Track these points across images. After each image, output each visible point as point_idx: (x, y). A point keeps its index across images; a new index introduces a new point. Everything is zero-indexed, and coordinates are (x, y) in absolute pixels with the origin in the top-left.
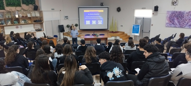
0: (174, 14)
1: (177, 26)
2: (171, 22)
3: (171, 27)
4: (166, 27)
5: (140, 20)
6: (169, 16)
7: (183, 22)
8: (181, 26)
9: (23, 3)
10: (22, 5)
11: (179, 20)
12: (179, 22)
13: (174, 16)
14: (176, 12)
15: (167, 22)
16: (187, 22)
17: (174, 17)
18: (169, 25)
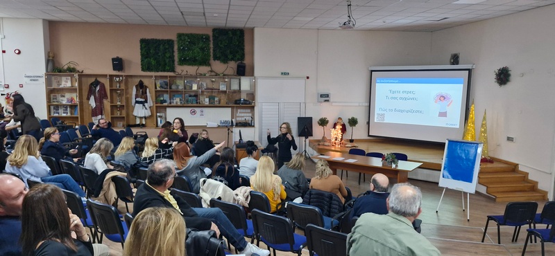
9: (216, 58)
10: (212, 61)
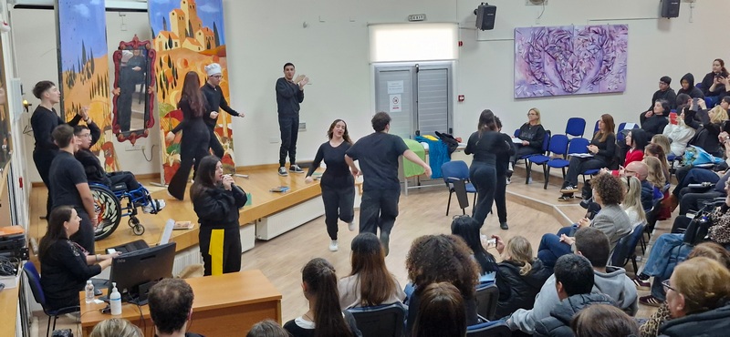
0: (541, 42)
1: (554, 90)
2: (533, 74)
3: (534, 97)
4: (518, 99)
5: (401, 83)
6: (524, 52)
7: (571, 73)
8: (567, 86)
11: (558, 65)
12: (559, 73)
13: (541, 49)
14: (547, 33)
15: (520, 76)
16: (582, 68)
17: (542, 54)
18: (528, 90)
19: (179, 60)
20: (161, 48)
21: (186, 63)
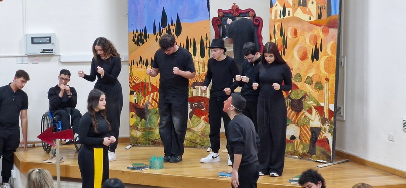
19: (290, 29)
20: (276, 17)
21: (296, 33)
